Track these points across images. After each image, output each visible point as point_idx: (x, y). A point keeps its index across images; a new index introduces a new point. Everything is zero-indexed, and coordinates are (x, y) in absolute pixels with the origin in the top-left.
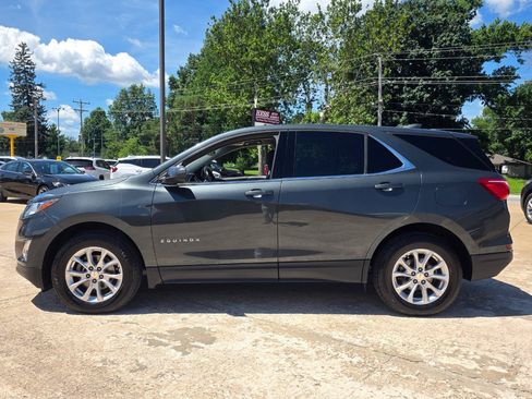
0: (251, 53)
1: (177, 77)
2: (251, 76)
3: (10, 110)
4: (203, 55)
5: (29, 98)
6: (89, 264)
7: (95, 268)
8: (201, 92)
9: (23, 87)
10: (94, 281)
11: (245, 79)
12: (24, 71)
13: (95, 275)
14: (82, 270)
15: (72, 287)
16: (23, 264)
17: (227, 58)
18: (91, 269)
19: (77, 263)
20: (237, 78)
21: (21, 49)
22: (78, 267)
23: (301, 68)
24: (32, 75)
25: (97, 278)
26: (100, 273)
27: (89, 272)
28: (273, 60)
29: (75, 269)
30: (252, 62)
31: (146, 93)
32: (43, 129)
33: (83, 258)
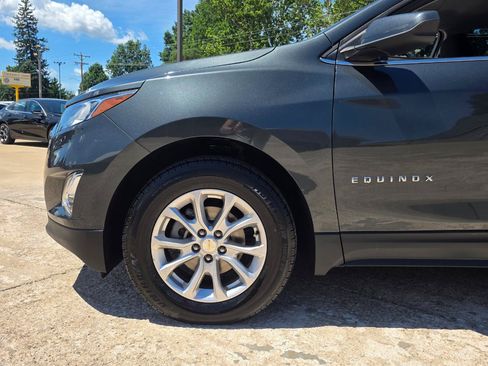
0: (247, 7)
1: (172, 33)
2: (245, 30)
3: (14, 64)
4: (197, 11)
5: (32, 52)
6: (199, 224)
7: (210, 233)
8: (197, 46)
9: (26, 41)
10: (208, 259)
11: (241, 33)
12: (27, 27)
13: (209, 246)
14: (184, 236)
15: (165, 270)
16: (61, 221)
17: (223, 13)
18: (202, 234)
19: (172, 222)
20: (232, 32)
21: (23, 5)
22: (175, 230)
23: (296, 22)
24: (34, 30)
25: (214, 253)
26: (221, 242)
27: (198, 240)
28: (268, 13)
29: (168, 233)
30: (248, 16)
31: (142, 48)
32: (46, 82)
33: (187, 211)
